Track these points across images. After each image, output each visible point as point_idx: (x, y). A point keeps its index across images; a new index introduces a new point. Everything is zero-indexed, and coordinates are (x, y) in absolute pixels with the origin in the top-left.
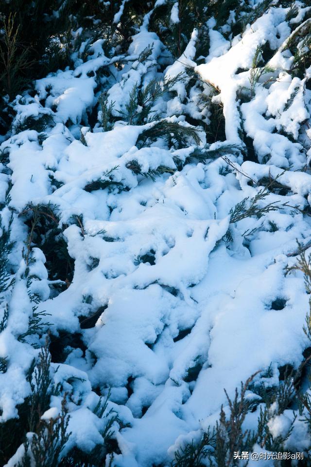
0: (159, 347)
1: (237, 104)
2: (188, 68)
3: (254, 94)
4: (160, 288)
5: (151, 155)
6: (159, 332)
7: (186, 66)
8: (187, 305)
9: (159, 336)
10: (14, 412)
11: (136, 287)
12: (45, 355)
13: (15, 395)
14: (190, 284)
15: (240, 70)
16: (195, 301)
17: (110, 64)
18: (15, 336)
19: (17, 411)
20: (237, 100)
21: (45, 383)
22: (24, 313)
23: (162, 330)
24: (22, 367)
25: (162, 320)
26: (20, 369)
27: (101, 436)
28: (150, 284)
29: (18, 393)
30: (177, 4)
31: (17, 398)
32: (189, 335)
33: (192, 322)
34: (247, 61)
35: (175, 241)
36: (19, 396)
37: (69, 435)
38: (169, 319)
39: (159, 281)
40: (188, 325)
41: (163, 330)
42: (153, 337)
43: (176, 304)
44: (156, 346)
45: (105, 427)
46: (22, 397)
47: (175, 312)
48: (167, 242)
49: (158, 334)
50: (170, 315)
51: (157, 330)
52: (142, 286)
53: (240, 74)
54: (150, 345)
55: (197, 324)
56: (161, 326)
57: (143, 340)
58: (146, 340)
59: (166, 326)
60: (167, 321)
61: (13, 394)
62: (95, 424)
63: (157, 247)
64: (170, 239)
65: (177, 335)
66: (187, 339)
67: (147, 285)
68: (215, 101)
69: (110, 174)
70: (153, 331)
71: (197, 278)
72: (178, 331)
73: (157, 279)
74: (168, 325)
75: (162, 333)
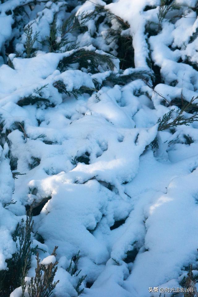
1: (146, 36)
3: (160, 29)
4: (98, 184)
5: (74, 76)
6: (98, 220)
7: (96, 5)
8: (122, 199)
9: (98, 224)
10: (5, 265)
11: (76, 182)
13: (5, 251)
14: (124, 182)
15: (148, 8)
16: (128, 196)
17: (25, 5)
18: (2, 204)
19: (6, 264)
20: (145, 33)
21: (27, 244)
22: (9, 185)
23: (100, 219)
24: (9, 229)
25: (101, 210)
26: (8, 230)
27: (75, 290)
28: (89, 180)
29: (7, 250)
31: (7, 253)
32: (123, 225)
33: (126, 214)
35: (107, 146)
36: (8, 252)
37: (56, 283)
38: (107, 210)
39: (97, 177)
40: (122, 216)
41: (102, 219)
42: (94, 224)
43: (112, 197)
44: (95, 232)
45: (77, 284)
46: (11, 254)
47: (111, 205)
48: (100, 146)
49: (97, 222)
50: (107, 207)
51: (97, 218)
52: (82, 181)
53: (148, 11)
54: (91, 231)
55: (131, 215)
56: (100, 216)
57: (85, 226)
58: (87, 226)
59: (103, 216)
60: (105, 212)
61: (3, 251)
62: (70, 280)
63: (92, 149)
64: (103, 144)
65: (113, 225)
66: (121, 228)
67: (86, 180)
68: (124, 34)
69: (40, 92)
70: (94, 219)
71: (130, 176)
72: (113, 221)
73: (96, 175)
74: (105, 215)
75: (100, 221)
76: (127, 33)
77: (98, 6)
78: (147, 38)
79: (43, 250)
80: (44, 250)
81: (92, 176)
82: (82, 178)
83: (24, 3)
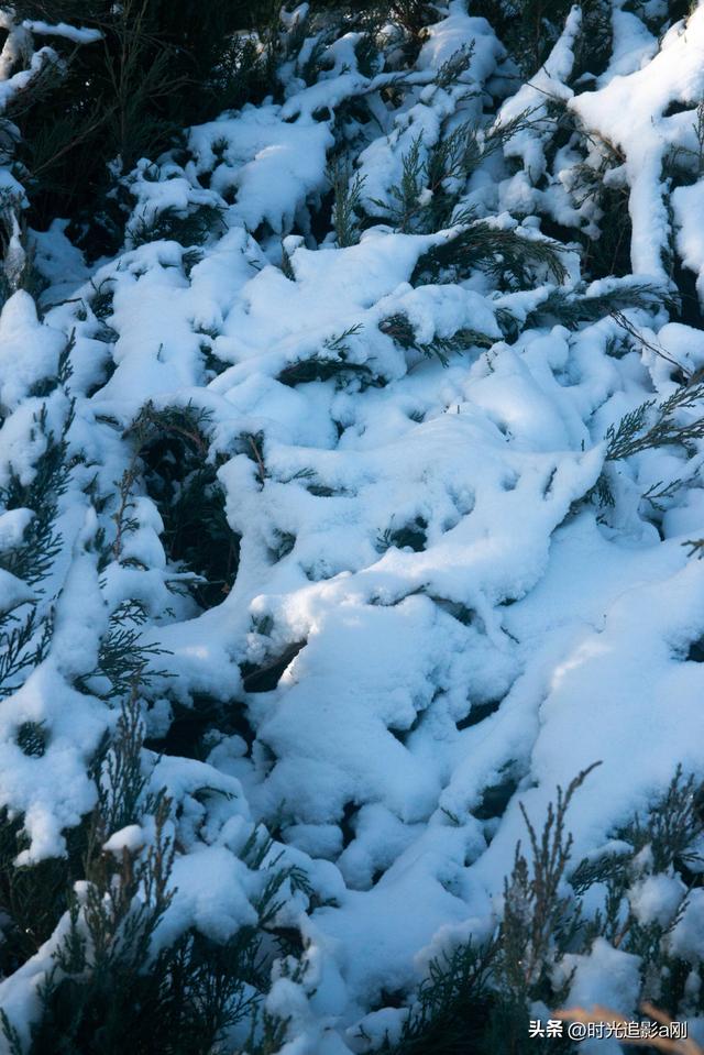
0: (420, 739)
1: (664, 188)
2: (552, 102)
4: (432, 605)
5: (440, 303)
6: (421, 705)
7: (548, 97)
8: (493, 646)
9: (421, 715)
10: (58, 843)
11: (374, 601)
12: (130, 721)
13: (60, 807)
14: (503, 599)
15: (675, 107)
16: (512, 638)
17: (369, 93)
18: (65, 677)
19: (63, 841)
20: (662, 179)
21: (131, 785)
22: (89, 627)
23: (430, 701)
24: (79, 747)
25: (432, 676)
26: (73, 750)
27: (251, 908)
28: (408, 594)
29: (67, 802)
31: (65, 812)
32: (494, 715)
33: (503, 685)
34: (694, 85)
35: (474, 500)
36: (69, 808)
37: (172, 895)
38: (448, 676)
39: (428, 588)
40: (492, 694)
41: (433, 700)
42: (407, 715)
43: (467, 642)
44: (414, 737)
45: (264, 891)
46: (77, 813)
47: (461, 663)
48: (455, 500)
49: (419, 708)
50: (449, 667)
51: (417, 700)
52: (388, 598)
53: (674, 116)
54: (401, 735)
55: (513, 691)
56: (429, 691)
57: (384, 720)
58: (390, 721)
59: (440, 692)
60: (443, 682)
61: (56, 805)
62: (241, 882)
63: (432, 510)
64: (464, 495)
65: (465, 715)
66: (486, 725)
67: (400, 596)
68: (611, 180)
69: (340, 345)
70: (409, 702)
71: (519, 585)
72: (468, 705)
73: (425, 583)
74: (445, 689)
75: (429, 706)
76: (620, 178)
77: (553, 99)
78: (666, 192)
79: (224, 793)
80: (228, 791)
81: (416, 586)
82: (388, 592)
83: (366, 87)
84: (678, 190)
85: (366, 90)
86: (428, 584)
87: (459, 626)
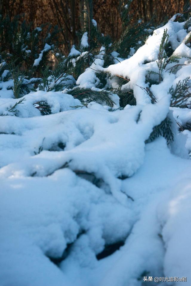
0: (68, 263)
2: (97, 73)
3: (161, 79)
6: (70, 239)
7: (96, 71)
8: (117, 202)
9: (69, 247)
11: (33, 175)
14: (120, 174)
16: (129, 197)
20: (146, 82)
23: (75, 236)
25: (77, 217)
28: (57, 169)
30: (86, 33)
32: (122, 248)
33: (127, 227)
34: (153, 55)
35: (93, 132)
38: (88, 219)
40: (119, 234)
41: (78, 236)
42: (61, 244)
43: (99, 198)
47: (97, 211)
48: (82, 132)
49: (68, 241)
50: (88, 214)
51: (67, 233)
53: (147, 64)
54: (57, 261)
55: (134, 230)
56: (75, 230)
57: (42, 248)
58: (46, 248)
59: (83, 232)
60: (85, 223)
63: (68, 136)
64: (87, 129)
65: (101, 249)
66: (117, 254)
67: (51, 171)
68: (125, 89)
69: (14, 110)
70: (61, 234)
72: (102, 242)
73: (68, 161)
74: (86, 228)
75: (75, 241)
76: (128, 87)
77: (98, 72)
78: (148, 86)
82: (43, 167)
83: (27, 82)
84: (153, 86)
85: (27, 83)
86: (71, 161)
87: (94, 187)
